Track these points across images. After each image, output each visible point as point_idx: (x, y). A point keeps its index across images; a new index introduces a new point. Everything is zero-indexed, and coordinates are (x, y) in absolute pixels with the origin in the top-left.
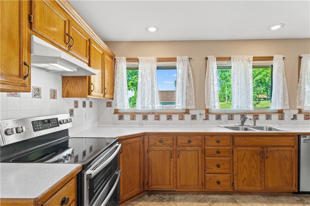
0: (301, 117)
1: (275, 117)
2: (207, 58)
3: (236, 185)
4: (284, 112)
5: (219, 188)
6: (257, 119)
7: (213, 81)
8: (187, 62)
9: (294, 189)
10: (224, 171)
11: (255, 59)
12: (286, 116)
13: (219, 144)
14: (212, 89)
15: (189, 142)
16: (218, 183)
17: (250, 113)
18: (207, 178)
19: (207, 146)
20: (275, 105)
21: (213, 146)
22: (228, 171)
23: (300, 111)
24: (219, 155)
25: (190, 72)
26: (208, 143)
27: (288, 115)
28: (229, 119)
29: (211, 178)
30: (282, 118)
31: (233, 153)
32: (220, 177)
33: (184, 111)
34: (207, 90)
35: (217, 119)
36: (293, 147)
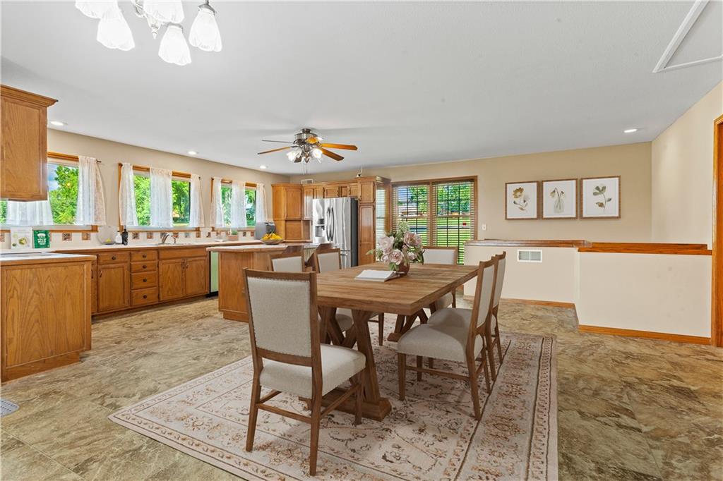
0: (213, 234)
1: (193, 234)
2: (121, 165)
3: (161, 296)
4: (201, 229)
5: (146, 302)
6: (177, 237)
7: (130, 193)
8: (94, 166)
9: (207, 291)
10: (150, 285)
11: (175, 174)
12: (202, 234)
13: (146, 259)
14: (128, 203)
15: (113, 259)
16: (145, 297)
17: (170, 231)
18: (134, 295)
19: (133, 261)
20: (193, 223)
21: (139, 261)
22: (154, 284)
23: (213, 229)
24: (145, 269)
25: (100, 179)
26: (134, 258)
27: (204, 233)
28: (148, 238)
29: (137, 294)
30: (198, 236)
31: (158, 267)
32: (146, 292)
33: (91, 229)
34: (122, 204)
35: (134, 238)
36: (206, 256)
